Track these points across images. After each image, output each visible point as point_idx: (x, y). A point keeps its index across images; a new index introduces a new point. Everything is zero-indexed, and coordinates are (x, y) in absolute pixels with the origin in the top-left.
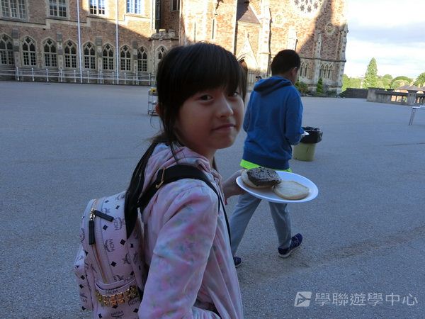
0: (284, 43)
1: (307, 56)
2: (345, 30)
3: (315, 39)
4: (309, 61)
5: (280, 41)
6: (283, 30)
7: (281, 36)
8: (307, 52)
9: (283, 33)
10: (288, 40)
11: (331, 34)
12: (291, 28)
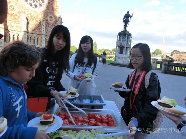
0: (19, 24)
1: (37, 33)
2: (60, 20)
3: (42, 24)
4: (39, 36)
5: (15, 22)
6: (17, 15)
7: (16, 19)
8: (36, 30)
9: (17, 17)
10: (22, 22)
11: (52, 22)
12: (23, 14)
